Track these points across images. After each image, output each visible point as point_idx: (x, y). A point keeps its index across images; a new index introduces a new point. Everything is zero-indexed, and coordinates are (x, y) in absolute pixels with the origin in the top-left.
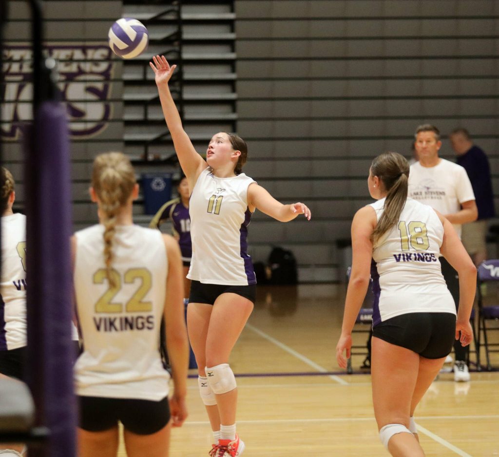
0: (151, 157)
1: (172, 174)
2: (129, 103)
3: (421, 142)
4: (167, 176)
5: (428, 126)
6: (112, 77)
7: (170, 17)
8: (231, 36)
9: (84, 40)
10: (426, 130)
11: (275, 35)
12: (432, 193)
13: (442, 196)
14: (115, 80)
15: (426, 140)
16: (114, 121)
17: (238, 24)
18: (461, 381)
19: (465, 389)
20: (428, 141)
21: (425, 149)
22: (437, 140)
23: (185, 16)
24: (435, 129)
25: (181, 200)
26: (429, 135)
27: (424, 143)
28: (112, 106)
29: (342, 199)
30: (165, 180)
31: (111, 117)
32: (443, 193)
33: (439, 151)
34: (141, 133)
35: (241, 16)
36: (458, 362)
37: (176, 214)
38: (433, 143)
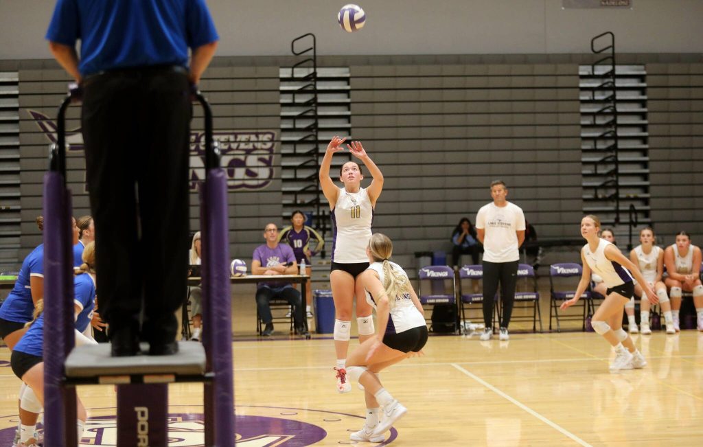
0: (299, 202)
1: (312, 212)
2: (285, 168)
3: (495, 191)
4: (309, 213)
5: (498, 181)
6: (274, 152)
7: (311, 114)
8: (348, 125)
9: (257, 129)
10: (497, 184)
11: (376, 125)
12: (502, 223)
13: (509, 227)
14: (276, 154)
15: (499, 190)
16: (275, 179)
17: (352, 118)
18: (504, 340)
19: (505, 344)
20: (500, 191)
21: (498, 196)
22: (505, 189)
23: (320, 113)
24: (503, 183)
25: (293, 227)
26: (500, 186)
27: (497, 192)
28: (274, 169)
29: (419, 227)
30: (308, 216)
31: (274, 177)
32: (509, 225)
33: (506, 197)
34: (293, 186)
35: (354, 113)
36: (502, 328)
37: (291, 236)
38: (502, 192)
